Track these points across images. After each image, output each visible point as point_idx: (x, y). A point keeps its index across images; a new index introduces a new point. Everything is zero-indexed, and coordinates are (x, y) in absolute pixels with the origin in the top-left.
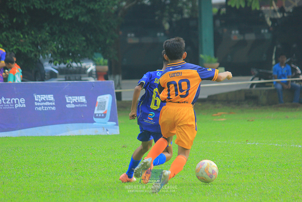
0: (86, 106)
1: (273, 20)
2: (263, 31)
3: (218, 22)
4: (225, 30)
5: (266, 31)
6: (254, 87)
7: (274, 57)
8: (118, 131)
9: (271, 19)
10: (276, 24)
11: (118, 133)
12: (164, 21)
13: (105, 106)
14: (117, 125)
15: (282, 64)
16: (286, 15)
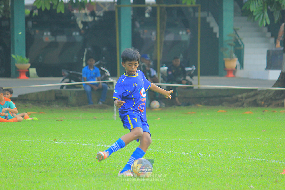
1: (84, 23)
2: (74, 34)
3: (30, 23)
4: (37, 31)
5: (78, 34)
6: (64, 88)
7: (84, 59)
9: (83, 23)
10: (87, 28)
15: (91, 66)
16: (96, 19)
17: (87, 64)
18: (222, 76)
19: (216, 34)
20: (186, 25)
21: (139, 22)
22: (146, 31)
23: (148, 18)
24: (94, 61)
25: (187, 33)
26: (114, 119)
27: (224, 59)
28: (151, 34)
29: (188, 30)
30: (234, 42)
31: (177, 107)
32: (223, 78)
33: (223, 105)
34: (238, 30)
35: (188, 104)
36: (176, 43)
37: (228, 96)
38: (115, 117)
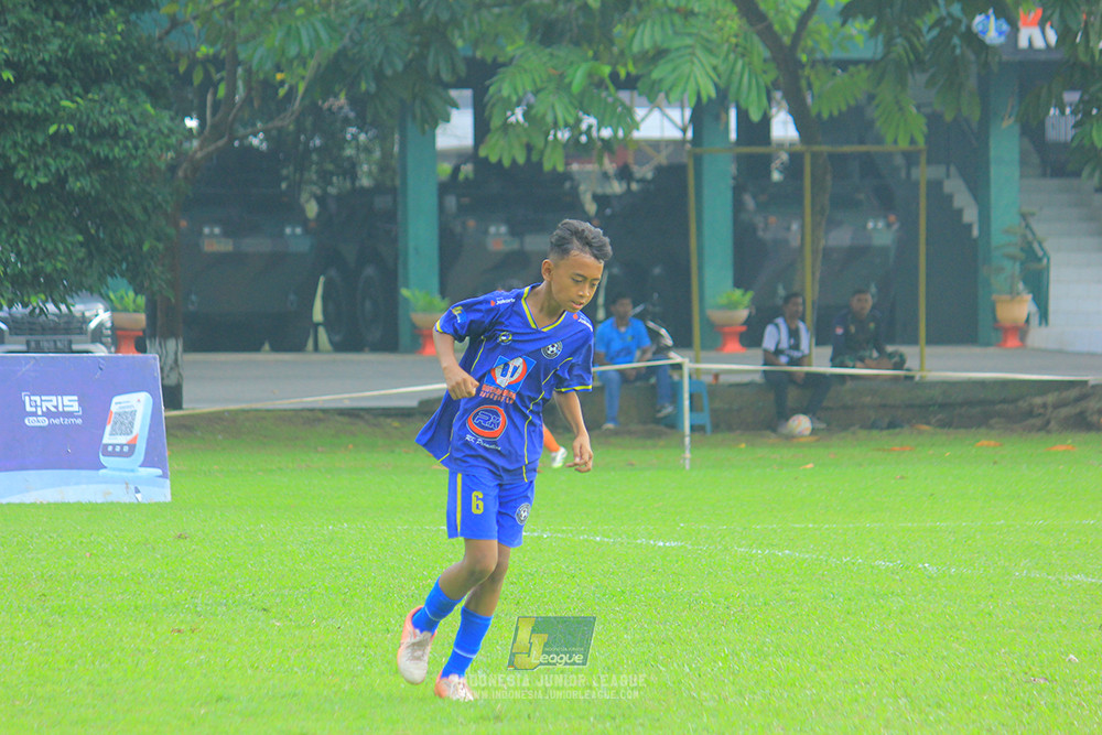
0: (79, 421)
1: (602, 200)
3: (451, 202)
4: (471, 223)
7: (600, 300)
8: (168, 492)
9: (596, 198)
10: (608, 211)
11: (169, 498)
12: (304, 196)
13: (132, 424)
14: (164, 476)
15: (622, 320)
16: (634, 186)
17: (609, 314)
18: (988, 344)
19: (969, 226)
20: (886, 201)
21: (755, 197)
22: (772, 219)
23: (776, 184)
24: (629, 307)
25: (889, 225)
26: (684, 467)
27: (994, 297)
28: (788, 229)
29: (892, 218)
30: (1022, 249)
31: (863, 433)
32: (991, 350)
33: (991, 427)
34: (1033, 215)
35: (892, 425)
36: (858, 252)
37: (1003, 401)
38: (687, 462)
